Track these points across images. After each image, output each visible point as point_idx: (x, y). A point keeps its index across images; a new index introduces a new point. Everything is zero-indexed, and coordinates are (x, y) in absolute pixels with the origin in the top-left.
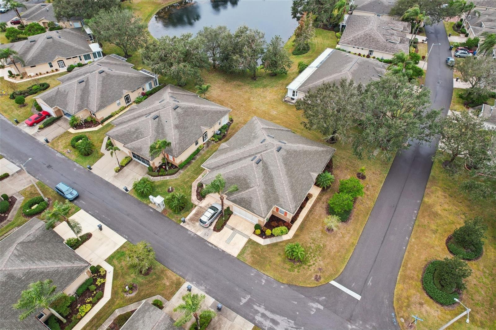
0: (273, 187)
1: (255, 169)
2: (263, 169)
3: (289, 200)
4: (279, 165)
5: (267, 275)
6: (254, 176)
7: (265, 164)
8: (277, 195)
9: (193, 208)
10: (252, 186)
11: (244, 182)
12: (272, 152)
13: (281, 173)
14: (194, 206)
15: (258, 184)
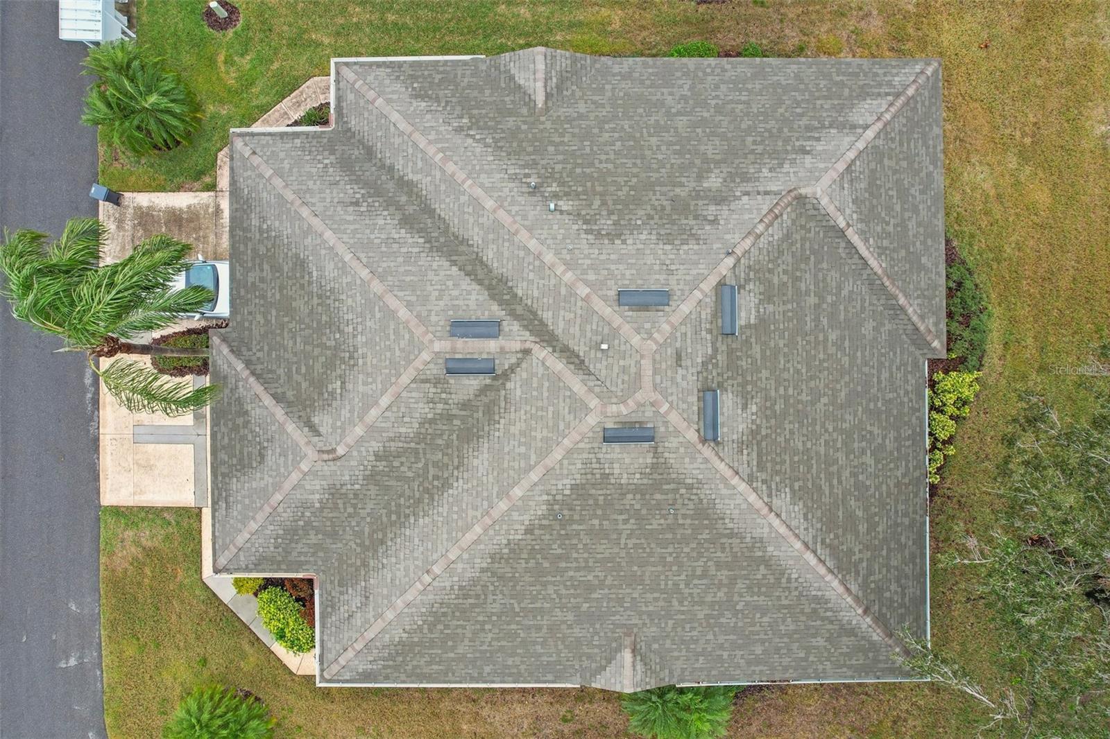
0: (393, 524)
1: (405, 379)
2: (450, 418)
3: (370, 635)
4: (517, 492)
5: (100, 656)
6: (369, 402)
7: (489, 411)
8: (365, 564)
9: (197, 185)
10: (316, 420)
11: (318, 368)
12: (577, 408)
13: (478, 529)
14: (207, 180)
15: (341, 451)
